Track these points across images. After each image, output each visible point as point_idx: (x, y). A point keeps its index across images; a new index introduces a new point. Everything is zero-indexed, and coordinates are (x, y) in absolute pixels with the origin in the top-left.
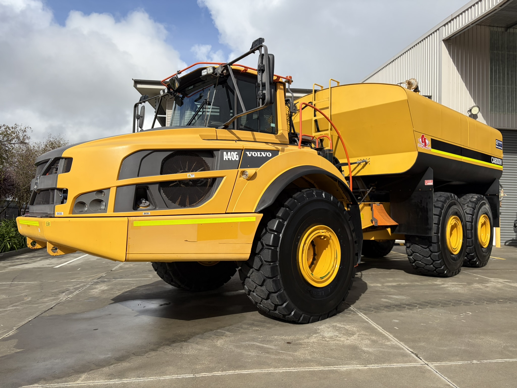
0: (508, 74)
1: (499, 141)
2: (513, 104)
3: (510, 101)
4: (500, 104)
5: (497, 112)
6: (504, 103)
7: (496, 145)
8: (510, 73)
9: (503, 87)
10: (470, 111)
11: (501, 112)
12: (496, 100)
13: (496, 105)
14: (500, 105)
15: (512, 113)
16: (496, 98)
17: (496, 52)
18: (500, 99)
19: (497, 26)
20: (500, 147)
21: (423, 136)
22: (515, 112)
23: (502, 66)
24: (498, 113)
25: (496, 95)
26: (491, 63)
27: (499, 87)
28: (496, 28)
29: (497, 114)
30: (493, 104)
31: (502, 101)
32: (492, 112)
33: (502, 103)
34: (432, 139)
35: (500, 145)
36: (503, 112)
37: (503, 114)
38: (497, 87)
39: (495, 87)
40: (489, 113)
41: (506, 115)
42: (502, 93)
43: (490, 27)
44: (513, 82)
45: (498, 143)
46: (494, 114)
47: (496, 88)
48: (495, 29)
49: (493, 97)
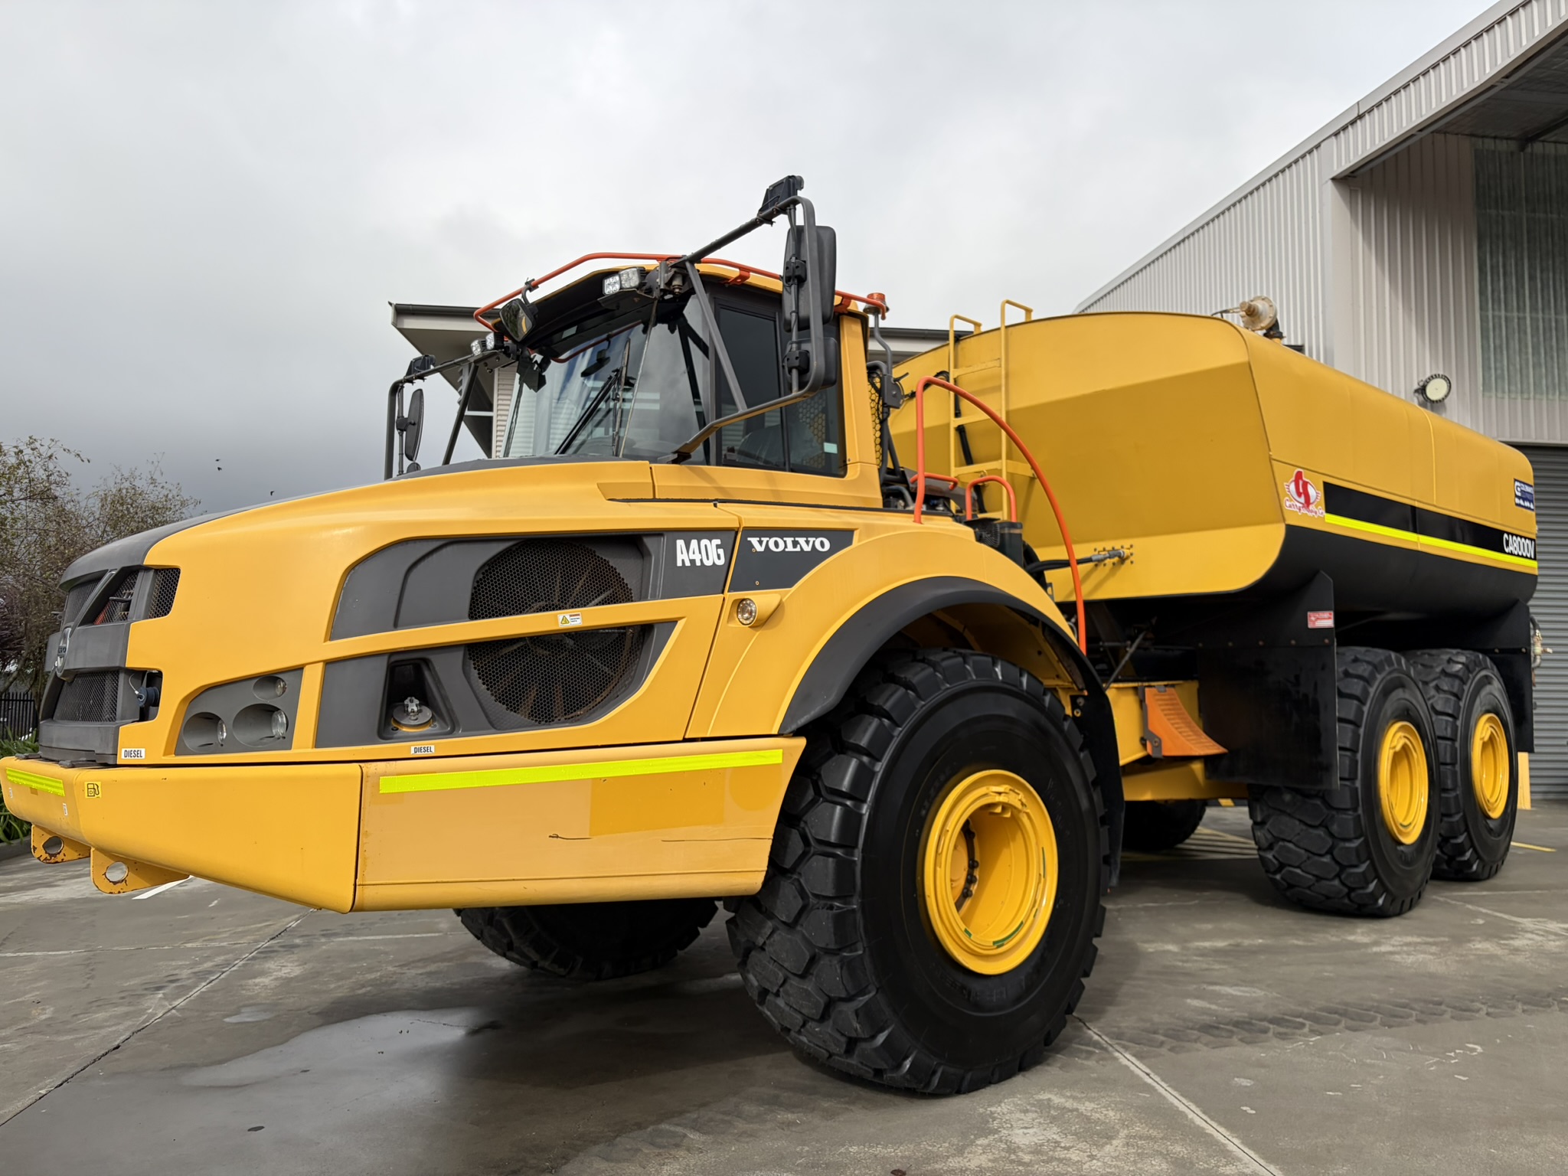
0: (1532, 278)
1: (1524, 483)
2: (1553, 367)
3: (1543, 361)
4: (1511, 368)
5: (1503, 392)
6: (1524, 366)
7: (1516, 496)
8: (1538, 275)
9: (1519, 318)
10: (1422, 390)
11: (1517, 393)
12: (1498, 357)
13: (1499, 372)
14: (1512, 373)
15: (1550, 397)
16: (1498, 351)
17: (1493, 212)
18: (1511, 352)
19: (1493, 135)
20: (1527, 504)
21: (1299, 476)
22: (1557, 393)
23: (1513, 253)
24: (1506, 396)
25: (1498, 342)
26: (1480, 247)
27: (1506, 318)
28: (1491, 141)
29: (1503, 398)
30: (1490, 368)
31: (1518, 359)
32: (1487, 394)
33: (1518, 367)
34: (1327, 485)
35: (1528, 496)
36: (1522, 392)
37: (1522, 398)
38: (1500, 318)
39: (1494, 317)
40: (1481, 395)
41: (1532, 401)
42: (1517, 335)
43: (1473, 139)
44: (1549, 301)
45: (1522, 491)
46: (1494, 399)
47: (1496, 320)
48: (1489, 144)
49: (1489, 346)
